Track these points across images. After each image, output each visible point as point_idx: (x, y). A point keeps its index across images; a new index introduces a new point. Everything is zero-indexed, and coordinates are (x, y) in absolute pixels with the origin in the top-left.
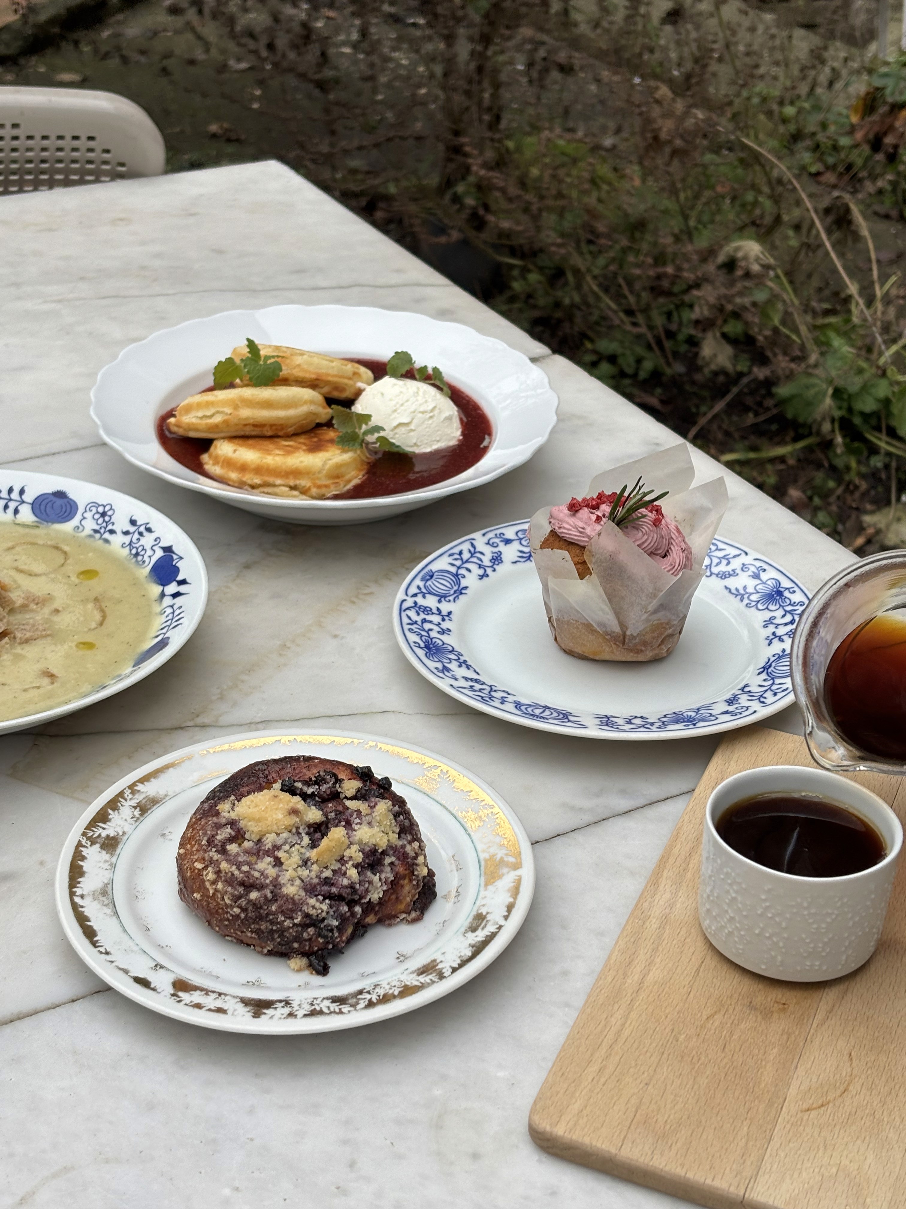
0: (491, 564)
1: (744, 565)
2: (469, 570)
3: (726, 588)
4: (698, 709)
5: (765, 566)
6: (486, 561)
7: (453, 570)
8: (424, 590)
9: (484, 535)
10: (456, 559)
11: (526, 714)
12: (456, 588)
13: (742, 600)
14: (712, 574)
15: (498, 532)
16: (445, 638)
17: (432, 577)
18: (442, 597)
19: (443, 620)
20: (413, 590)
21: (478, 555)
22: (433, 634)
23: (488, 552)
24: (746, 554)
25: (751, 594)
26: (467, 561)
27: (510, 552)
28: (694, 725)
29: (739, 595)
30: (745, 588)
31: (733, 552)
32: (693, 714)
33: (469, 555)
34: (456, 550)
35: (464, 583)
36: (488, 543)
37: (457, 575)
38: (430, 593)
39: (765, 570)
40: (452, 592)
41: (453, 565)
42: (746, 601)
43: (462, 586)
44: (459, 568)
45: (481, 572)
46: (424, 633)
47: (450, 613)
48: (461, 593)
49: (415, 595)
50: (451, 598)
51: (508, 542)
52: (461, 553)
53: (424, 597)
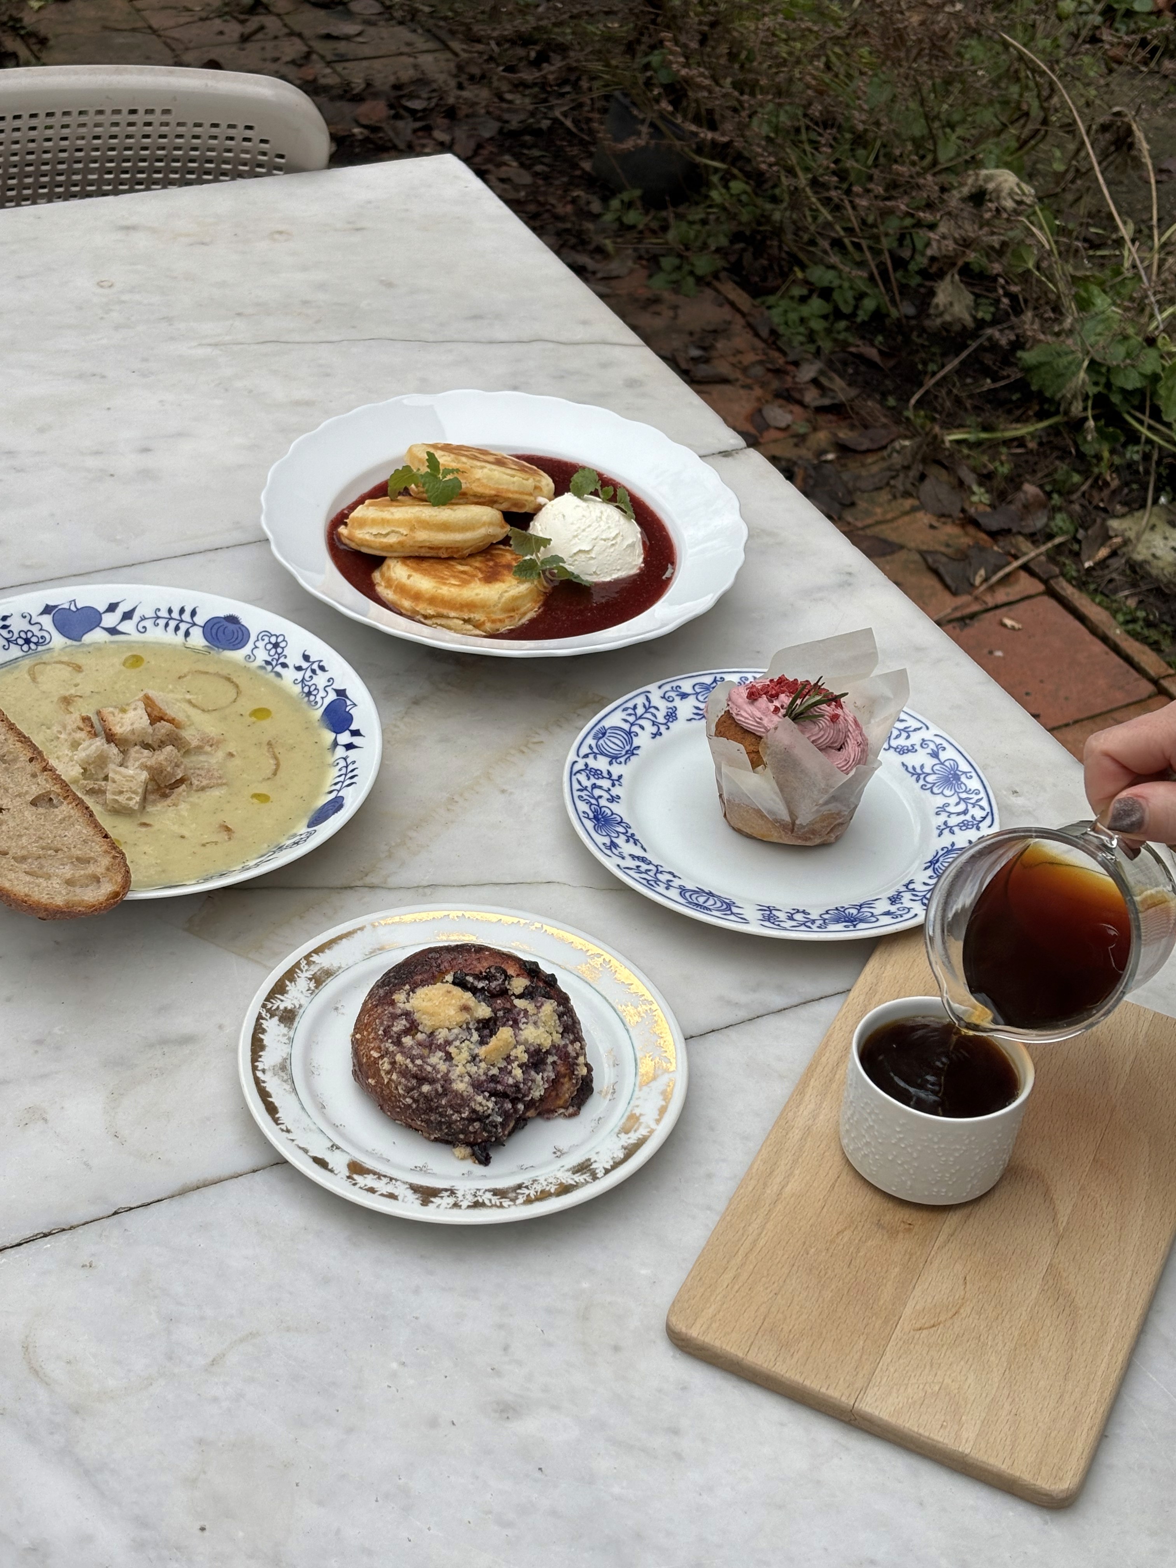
0: (665, 721)
1: (923, 740)
2: (642, 728)
3: (903, 764)
4: (861, 906)
5: (945, 744)
6: (661, 719)
7: (626, 726)
8: (595, 750)
9: (660, 687)
10: (630, 715)
11: (690, 903)
12: (627, 748)
13: (917, 781)
14: (890, 747)
15: (675, 684)
16: (614, 807)
17: (604, 734)
18: (613, 758)
19: (613, 785)
20: (585, 750)
21: (652, 710)
22: (603, 802)
23: (663, 705)
24: (928, 728)
25: (928, 774)
26: (641, 717)
27: (685, 708)
28: (855, 926)
29: (917, 774)
30: (922, 767)
31: (915, 724)
32: (854, 912)
33: (643, 710)
34: (630, 704)
35: (636, 742)
36: (663, 697)
37: (629, 733)
38: (602, 754)
39: (944, 749)
40: (623, 752)
41: (626, 721)
42: (922, 782)
43: (634, 745)
44: (632, 724)
45: (654, 730)
46: (593, 801)
47: (620, 777)
48: (633, 754)
49: (586, 756)
50: (622, 760)
51: (684, 696)
52: (635, 708)
53: (595, 758)
